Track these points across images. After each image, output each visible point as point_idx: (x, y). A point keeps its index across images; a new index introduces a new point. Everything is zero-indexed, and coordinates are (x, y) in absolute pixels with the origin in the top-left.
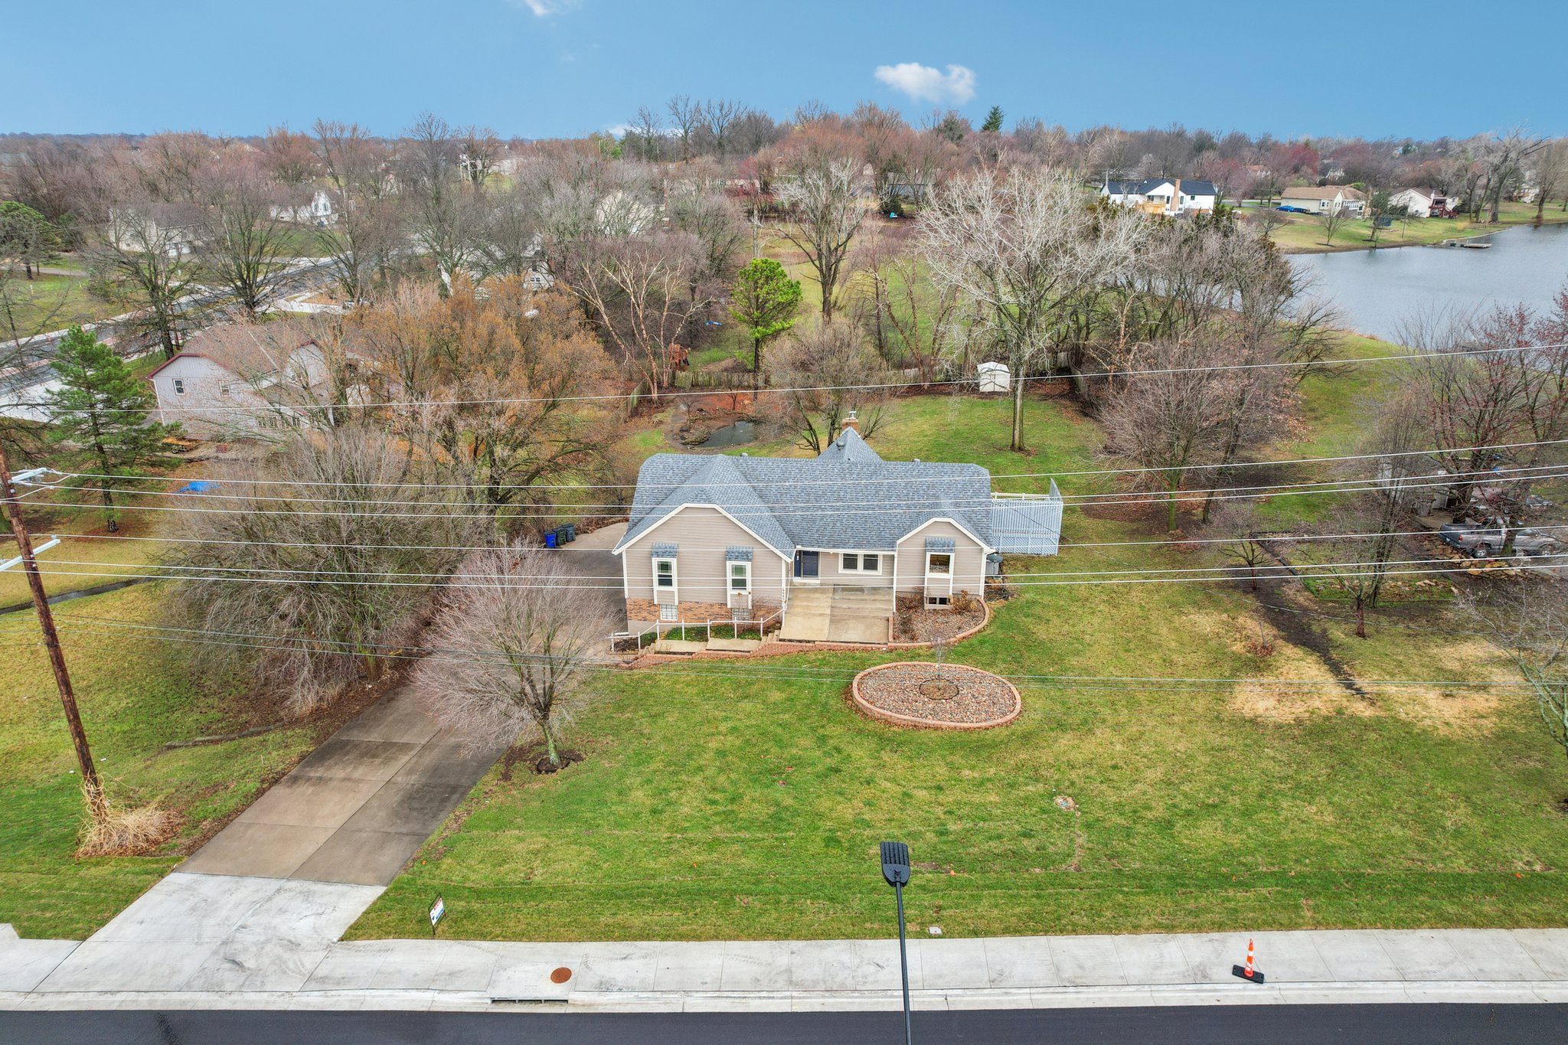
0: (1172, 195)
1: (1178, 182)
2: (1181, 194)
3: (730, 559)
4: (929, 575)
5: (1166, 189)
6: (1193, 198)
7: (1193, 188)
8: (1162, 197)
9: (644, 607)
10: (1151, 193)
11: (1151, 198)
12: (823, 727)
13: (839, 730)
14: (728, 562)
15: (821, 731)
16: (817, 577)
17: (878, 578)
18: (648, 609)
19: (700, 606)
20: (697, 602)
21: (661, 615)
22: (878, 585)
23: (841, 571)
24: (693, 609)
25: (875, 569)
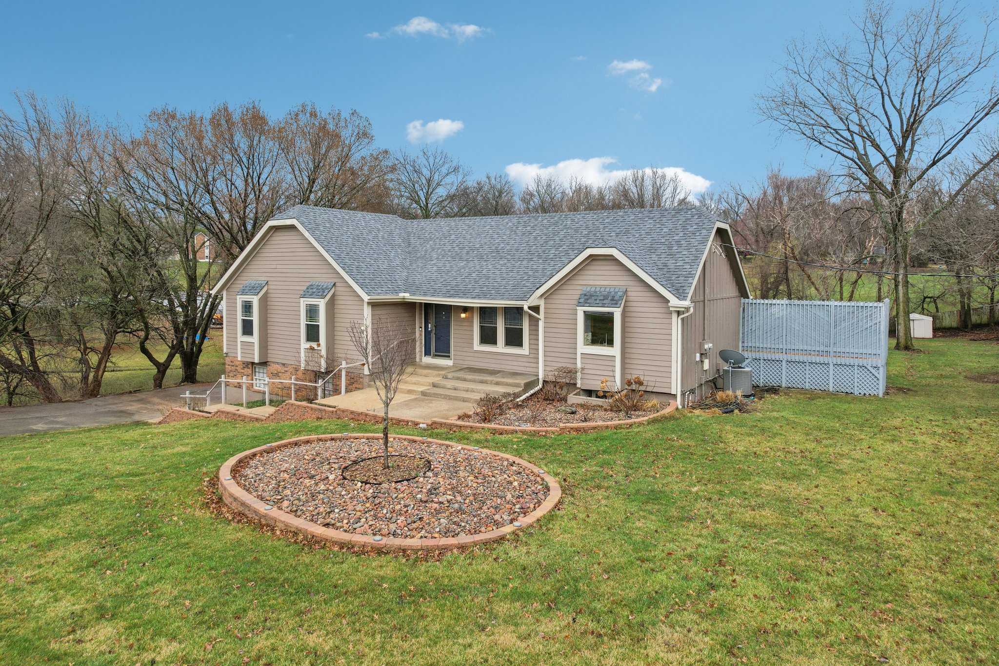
3: (305, 297)
4: (582, 348)
9: (239, 369)
14: (303, 300)
16: (449, 357)
17: (525, 359)
18: (243, 371)
19: (286, 369)
20: (284, 364)
21: (254, 382)
22: (524, 369)
23: (477, 346)
24: (280, 374)
25: (520, 344)
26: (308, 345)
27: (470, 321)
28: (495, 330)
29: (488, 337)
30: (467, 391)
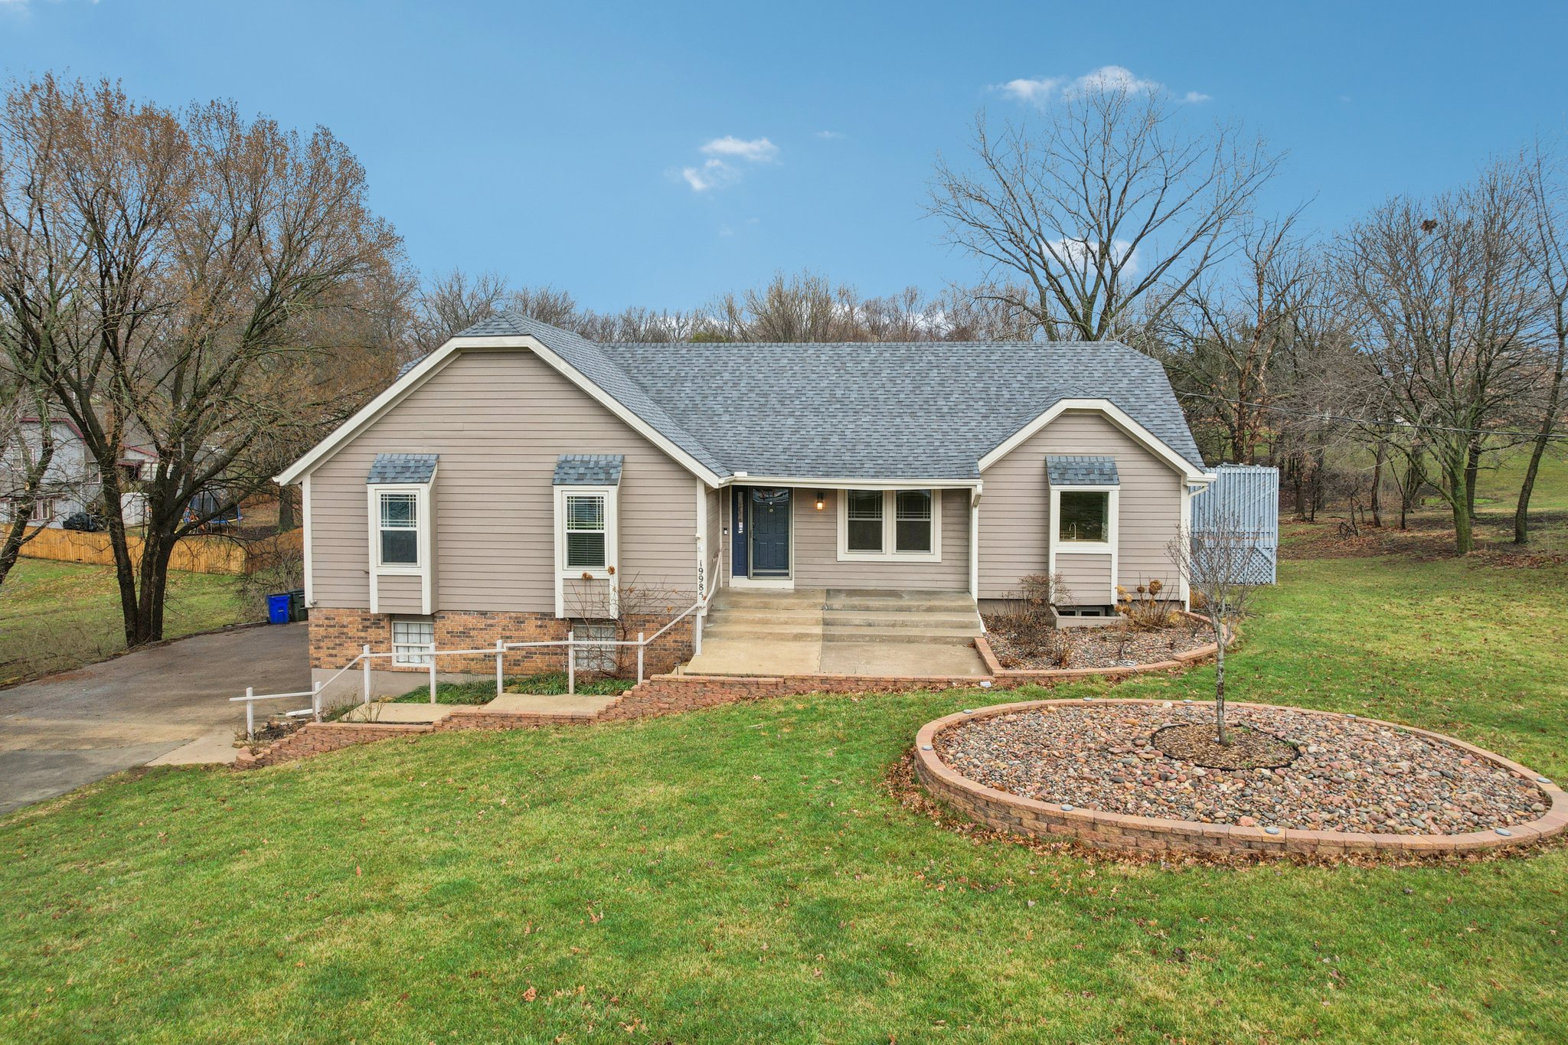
3: (563, 482)
4: (1058, 546)
9: (352, 631)
12: (820, 873)
13: (887, 883)
14: (557, 489)
15: (817, 888)
16: (787, 574)
17: (933, 569)
18: (363, 634)
19: (490, 622)
20: (484, 614)
21: (394, 654)
22: (933, 584)
23: (843, 553)
24: (472, 633)
25: (924, 545)
26: (578, 572)
27: (831, 515)
28: (878, 527)
29: (865, 537)
30: (894, 626)
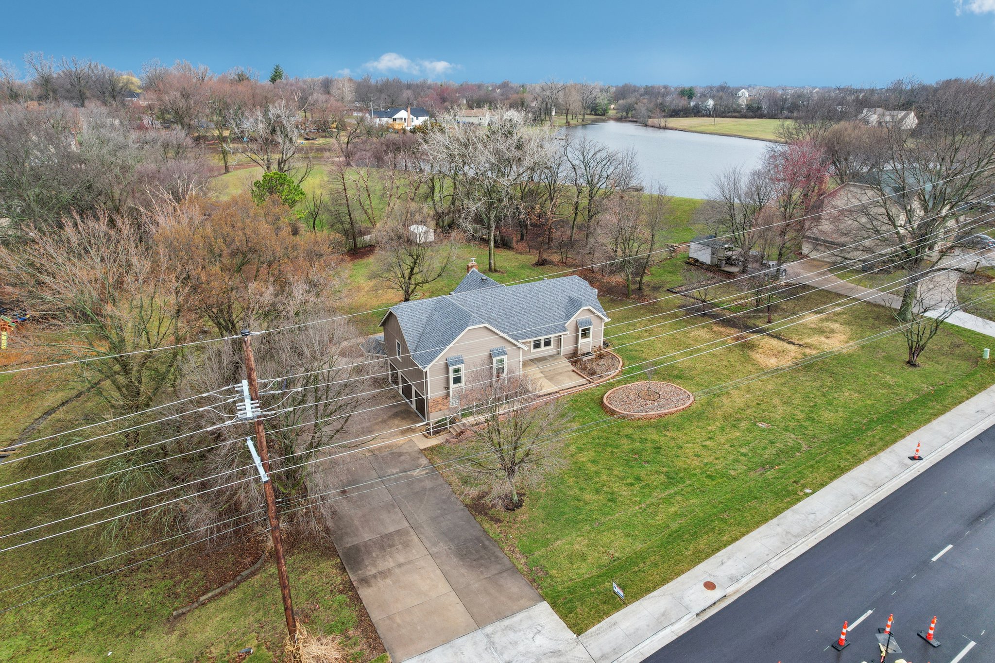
0: (406, 118)
1: (409, 109)
2: (412, 116)
3: (495, 357)
4: (581, 341)
5: (403, 114)
6: (417, 119)
7: (416, 113)
8: (401, 119)
9: (440, 402)
10: (394, 117)
11: (395, 120)
14: (494, 359)
18: (443, 402)
21: (450, 405)
25: (550, 345)
29: (537, 346)
